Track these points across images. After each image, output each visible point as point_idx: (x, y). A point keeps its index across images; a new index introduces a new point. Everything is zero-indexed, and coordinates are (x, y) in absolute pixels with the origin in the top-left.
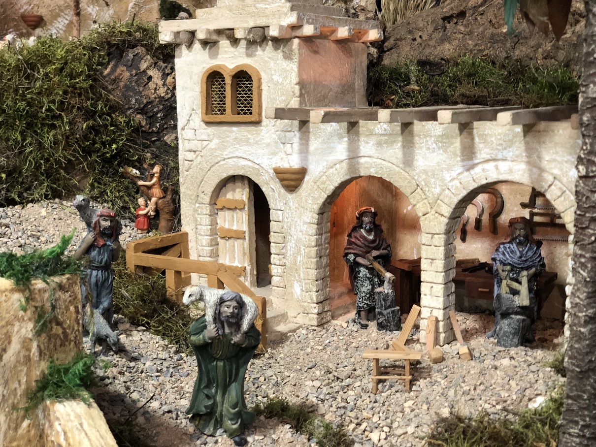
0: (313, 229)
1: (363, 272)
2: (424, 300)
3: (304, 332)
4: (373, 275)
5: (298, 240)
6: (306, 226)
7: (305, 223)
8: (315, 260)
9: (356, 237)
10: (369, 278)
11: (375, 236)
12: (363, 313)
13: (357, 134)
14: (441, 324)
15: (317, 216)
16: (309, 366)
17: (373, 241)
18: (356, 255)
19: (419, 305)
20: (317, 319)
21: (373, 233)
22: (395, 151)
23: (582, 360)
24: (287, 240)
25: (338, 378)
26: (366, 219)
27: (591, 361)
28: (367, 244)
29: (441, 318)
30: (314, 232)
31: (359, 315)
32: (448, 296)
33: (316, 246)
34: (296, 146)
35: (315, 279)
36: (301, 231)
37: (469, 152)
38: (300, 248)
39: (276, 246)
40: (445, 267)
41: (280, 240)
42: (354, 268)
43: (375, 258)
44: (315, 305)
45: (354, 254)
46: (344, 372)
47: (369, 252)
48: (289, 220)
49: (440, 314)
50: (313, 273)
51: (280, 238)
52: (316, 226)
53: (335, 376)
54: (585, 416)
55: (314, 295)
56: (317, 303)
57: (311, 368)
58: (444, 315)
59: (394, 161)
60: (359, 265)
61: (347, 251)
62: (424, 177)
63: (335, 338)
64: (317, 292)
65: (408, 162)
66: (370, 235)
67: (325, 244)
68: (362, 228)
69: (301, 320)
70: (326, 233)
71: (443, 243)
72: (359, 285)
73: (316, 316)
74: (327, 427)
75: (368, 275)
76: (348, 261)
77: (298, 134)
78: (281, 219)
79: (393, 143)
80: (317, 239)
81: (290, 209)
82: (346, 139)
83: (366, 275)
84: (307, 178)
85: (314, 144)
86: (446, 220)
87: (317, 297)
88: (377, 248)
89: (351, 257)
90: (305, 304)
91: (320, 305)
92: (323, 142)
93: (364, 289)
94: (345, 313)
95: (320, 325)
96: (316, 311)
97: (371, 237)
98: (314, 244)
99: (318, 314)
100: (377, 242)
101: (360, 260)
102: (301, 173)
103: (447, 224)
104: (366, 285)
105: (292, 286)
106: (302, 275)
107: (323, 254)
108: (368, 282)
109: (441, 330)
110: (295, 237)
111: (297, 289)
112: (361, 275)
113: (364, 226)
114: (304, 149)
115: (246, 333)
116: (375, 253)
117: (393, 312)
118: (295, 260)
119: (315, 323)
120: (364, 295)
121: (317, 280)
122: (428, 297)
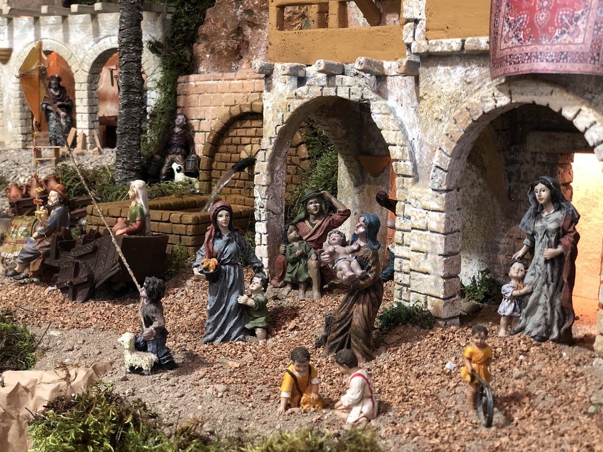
0: (17, 87)
1: (52, 115)
2: (79, 124)
5: (10, 95)
6: (14, 85)
7: (13, 83)
8: (19, 106)
9: (47, 94)
11: (60, 93)
12: (53, 142)
13: (39, 25)
14: (88, 138)
16: (4, 161)
17: (58, 96)
19: (75, 127)
20: (22, 144)
21: (58, 91)
22: (59, 34)
25: (18, 164)
26: (53, 82)
28: (54, 97)
29: (87, 134)
31: (51, 143)
32: (93, 122)
33: (20, 97)
34: (6, 35)
35: (19, 118)
36: (11, 89)
37: (96, 32)
38: (11, 99)
40: (88, 103)
42: (47, 111)
43: (59, 106)
44: (21, 135)
45: (46, 103)
47: (55, 103)
49: (87, 132)
50: (18, 115)
52: (19, 85)
55: (19, 128)
58: (89, 132)
59: (59, 40)
60: (50, 111)
62: (75, 48)
64: (22, 126)
65: (66, 40)
66: (56, 92)
68: (51, 88)
69: (13, 146)
71: (86, 88)
72: (50, 124)
73: (21, 142)
77: (7, 27)
79: (58, 29)
80: (20, 93)
81: (4, 75)
82: (33, 29)
83: (54, 117)
84: (13, 55)
85: (16, 33)
86: (87, 74)
87: (22, 130)
88: (59, 100)
89: (44, 106)
90: (15, 135)
91: (25, 136)
92: (21, 31)
93: (53, 126)
95: (24, 148)
96: (21, 139)
97: (57, 94)
98: (18, 96)
99: (23, 141)
100: (61, 97)
101: (49, 108)
102: (9, 51)
103: (88, 76)
104: (54, 123)
105: (7, 125)
106: (12, 117)
107: (24, 103)
108: (55, 121)
109: (88, 141)
110: (8, 93)
111: (10, 126)
112: (51, 117)
113: (52, 86)
114: (11, 37)
116: (59, 103)
118: (8, 107)
119: (21, 146)
120: (52, 129)
121: (21, 119)
122: (81, 122)
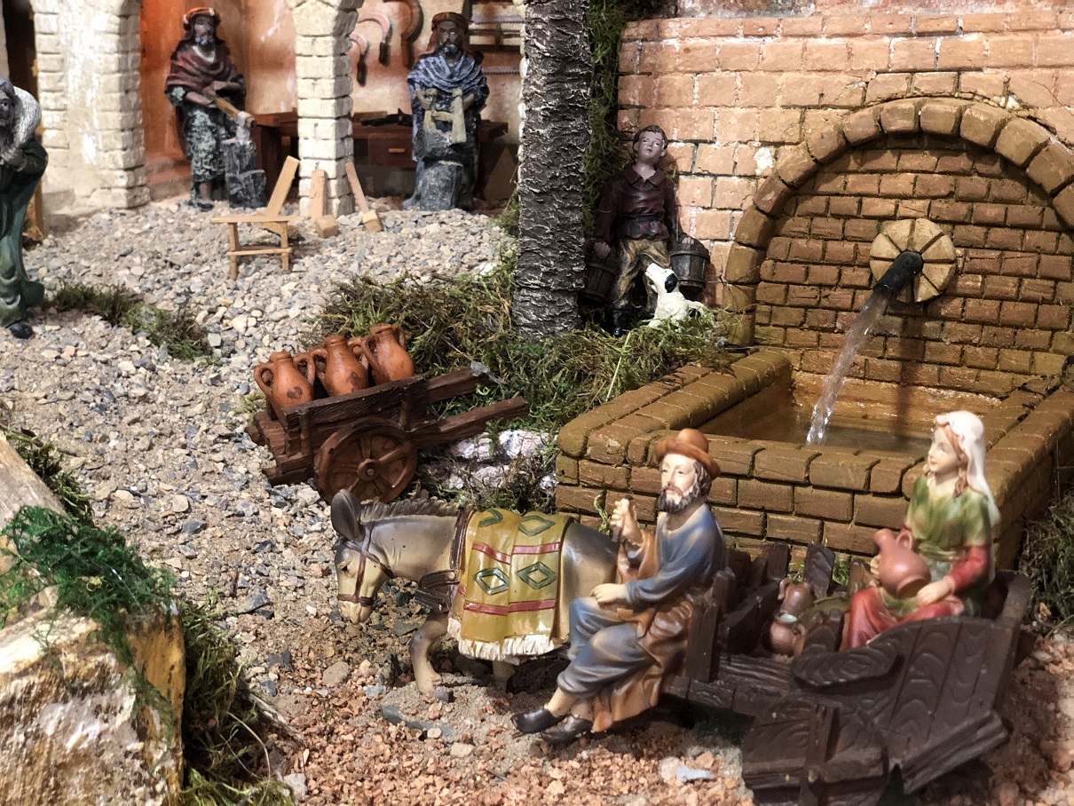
0: (112, 42)
1: (200, 118)
2: (304, 148)
3: (106, 216)
4: (218, 123)
5: (87, 63)
6: (99, 38)
7: (97, 33)
8: (117, 96)
9: (185, 60)
10: (211, 128)
11: (217, 57)
12: (203, 187)
14: (333, 184)
15: (118, 20)
16: (123, 252)
17: (215, 66)
18: (187, 89)
19: (296, 155)
20: (127, 195)
21: (213, 53)
23: (542, 176)
24: (66, 64)
25: (172, 265)
26: (201, 28)
27: (554, 177)
28: (203, 69)
29: (332, 174)
30: (114, 46)
31: (198, 191)
32: (342, 139)
33: (119, 71)
35: (119, 127)
36: (91, 48)
38: (91, 76)
39: (48, 77)
40: (335, 91)
41: (55, 65)
42: (184, 111)
43: (221, 93)
44: (122, 173)
45: (183, 86)
46: (179, 257)
47: (207, 84)
48: (70, 29)
49: (331, 168)
50: (115, 118)
51: (55, 63)
52: (117, 37)
53: (166, 261)
54: (548, 258)
55: (119, 155)
56: (126, 170)
57: (124, 255)
58: (338, 168)
60: (193, 105)
61: (171, 83)
63: (160, 222)
64: (124, 149)
66: (208, 55)
67: (134, 70)
68: (195, 43)
69: (97, 200)
70: (133, 50)
71: (331, 51)
72: (194, 140)
73: (124, 191)
74: (162, 316)
75: (209, 123)
76: (173, 99)
78: (54, 29)
80: (119, 60)
81: (69, 10)
83: (205, 122)
86: (334, 12)
87: (125, 158)
88: (221, 77)
89: (179, 92)
90: (105, 173)
91: (130, 172)
93: (203, 146)
94: (173, 196)
95: (133, 207)
96: (124, 182)
97: (211, 59)
98: (114, 67)
99: (129, 188)
100: (222, 67)
101: (193, 97)
103: (337, 18)
104: (206, 138)
105: (79, 144)
106: (96, 123)
107: (130, 87)
108: (209, 133)
109: (333, 193)
110: (82, 59)
111: (89, 149)
112: (197, 123)
113: (198, 40)
115: (23, 148)
116: (218, 85)
117: (254, 176)
118: (83, 98)
119: (123, 203)
120: (203, 155)
121: (122, 130)
122: (311, 140)
